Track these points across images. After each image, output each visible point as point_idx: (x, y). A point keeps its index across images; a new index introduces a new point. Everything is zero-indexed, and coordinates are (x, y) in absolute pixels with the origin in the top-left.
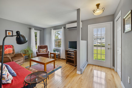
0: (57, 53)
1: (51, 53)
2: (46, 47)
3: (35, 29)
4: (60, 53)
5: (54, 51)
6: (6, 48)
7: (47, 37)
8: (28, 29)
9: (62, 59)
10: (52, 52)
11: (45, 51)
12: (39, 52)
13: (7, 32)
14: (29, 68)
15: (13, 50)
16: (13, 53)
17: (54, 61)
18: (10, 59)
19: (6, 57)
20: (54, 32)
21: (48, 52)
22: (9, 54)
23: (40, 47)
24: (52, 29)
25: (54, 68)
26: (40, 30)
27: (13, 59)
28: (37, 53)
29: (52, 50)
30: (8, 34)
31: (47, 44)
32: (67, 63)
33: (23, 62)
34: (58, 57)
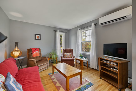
0: (85, 60)
1: (77, 59)
2: (71, 51)
3: (60, 31)
4: (89, 60)
5: (81, 57)
6: (34, 51)
7: (73, 39)
8: (54, 32)
9: (93, 69)
10: (79, 58)
11: (70, 56)
12: (64, 56)
13: (36, 35)
14: (52, 75)
15: (40, 53)
16: (40, 56)
17: (80, 74)
18: (35, 62)
19: (32, 61)
20: (81, 33)
21: (74, 57)
22: (37, 57)
23: (65, 51)
24: (78, 29)
25: (81, 83)
26: (65, 32)
27: (38, 64)
28: (61, 57)
29: (79, 55)
30: (37, 37)
31: (72, 47)
32: (101, 78)
33: (48, 67)
34: (86, 65)
